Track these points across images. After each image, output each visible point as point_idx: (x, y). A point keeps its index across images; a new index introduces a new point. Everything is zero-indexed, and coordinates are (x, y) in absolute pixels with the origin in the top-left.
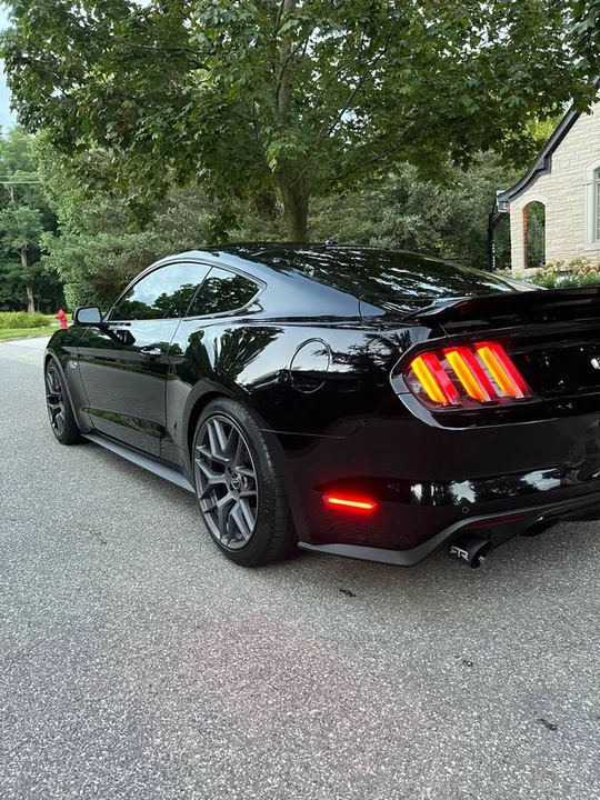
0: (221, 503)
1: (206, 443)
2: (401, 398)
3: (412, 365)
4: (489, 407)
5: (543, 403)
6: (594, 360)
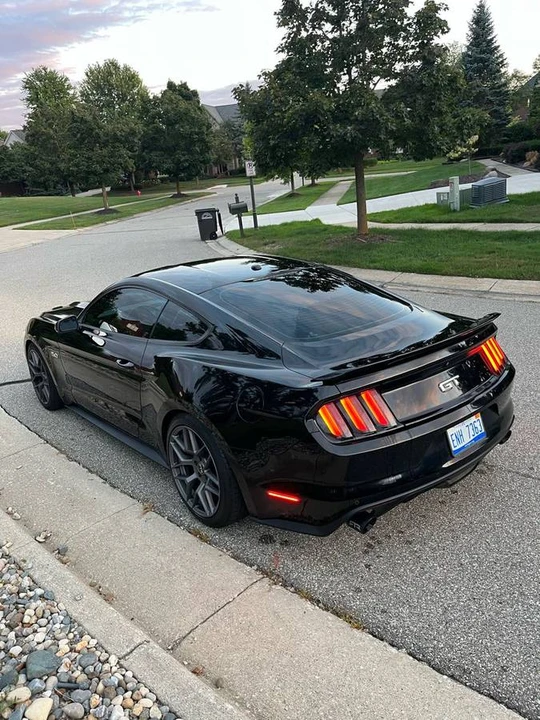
0: (189, 479)
1: (180, 437)
2: (314, 435)
3: (320, 411)
4: (370, 436)
5: (405, 428)
6: (441, 385)
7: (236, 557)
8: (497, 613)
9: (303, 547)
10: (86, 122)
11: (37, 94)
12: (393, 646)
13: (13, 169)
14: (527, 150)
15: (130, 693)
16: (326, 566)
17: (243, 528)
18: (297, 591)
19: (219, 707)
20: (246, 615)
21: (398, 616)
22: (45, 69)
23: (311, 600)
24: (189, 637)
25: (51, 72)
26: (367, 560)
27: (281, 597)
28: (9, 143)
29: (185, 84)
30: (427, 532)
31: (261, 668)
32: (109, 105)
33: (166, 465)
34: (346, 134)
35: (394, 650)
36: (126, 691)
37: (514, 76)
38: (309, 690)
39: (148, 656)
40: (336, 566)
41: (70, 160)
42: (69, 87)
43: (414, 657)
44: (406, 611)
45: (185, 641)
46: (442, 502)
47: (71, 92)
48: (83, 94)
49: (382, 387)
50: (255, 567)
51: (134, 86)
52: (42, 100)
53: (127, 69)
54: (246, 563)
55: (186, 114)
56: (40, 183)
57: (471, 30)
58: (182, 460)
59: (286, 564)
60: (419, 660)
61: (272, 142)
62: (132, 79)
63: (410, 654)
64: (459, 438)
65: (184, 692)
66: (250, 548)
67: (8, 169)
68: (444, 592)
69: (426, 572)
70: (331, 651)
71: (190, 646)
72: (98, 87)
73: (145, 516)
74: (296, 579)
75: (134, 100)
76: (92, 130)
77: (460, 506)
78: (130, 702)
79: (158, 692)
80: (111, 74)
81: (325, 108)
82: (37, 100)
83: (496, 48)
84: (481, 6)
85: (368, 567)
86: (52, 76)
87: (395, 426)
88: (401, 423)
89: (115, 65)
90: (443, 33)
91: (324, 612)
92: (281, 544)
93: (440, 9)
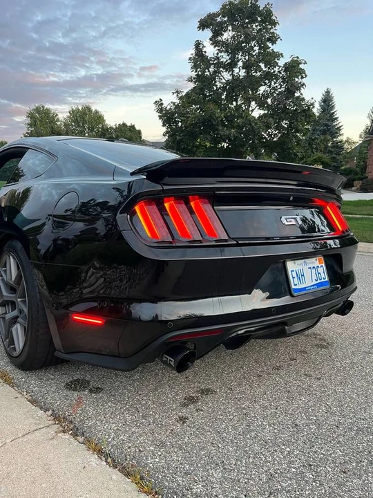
0: (9, 316)
2: (124, 233)
4: (194, 245)
5: (238, 245)
6: (283, 218)
7: (33, 401)
8: (341, 485)
9: (114, 395)
11: (35, 122)
14: (355, 180)
16: (133, 415)
17: (56, 374)
18: (88, 442)
21: (206, 481)
22: (43, 107)
23: (100, 452)
25: (47, 109)
26: (184, 412)
29: (134, 126)
30: (259, 391)
32: (82, 132)
34: (230, 134)
37: (347, 141)
40: (144, 417)
42: (58, 120)
46: (279, 368)
47: (59, 123)
48: (65, 125)
49: (217, 199)
50: (50, 413)
51: (100, 123)
52: (39, 126)
53: (97, 112)
54: (41, 408)
57: (320, 106)
58: (5, 293)
61: (178, 138)
62: (99, 118)
64: (301, 276)
66: (54, 392)
68: (272, 455)
69: (253, 431)
72: (76, 121)
74: (90, 427)
75: (99, 131)
77: (297, 371)
80: (85, 113)
81: (217, 115)
82: (35, 125)
83: (336, 118)
84: (328, 92)
85: (183, 420)
86: (47, 112)
87: (226, 241)
88: (233, 239)
89: (89, 109)
90: (302, 77)
91: (111, 469)
92: (91, 391)
93: (301, 63)
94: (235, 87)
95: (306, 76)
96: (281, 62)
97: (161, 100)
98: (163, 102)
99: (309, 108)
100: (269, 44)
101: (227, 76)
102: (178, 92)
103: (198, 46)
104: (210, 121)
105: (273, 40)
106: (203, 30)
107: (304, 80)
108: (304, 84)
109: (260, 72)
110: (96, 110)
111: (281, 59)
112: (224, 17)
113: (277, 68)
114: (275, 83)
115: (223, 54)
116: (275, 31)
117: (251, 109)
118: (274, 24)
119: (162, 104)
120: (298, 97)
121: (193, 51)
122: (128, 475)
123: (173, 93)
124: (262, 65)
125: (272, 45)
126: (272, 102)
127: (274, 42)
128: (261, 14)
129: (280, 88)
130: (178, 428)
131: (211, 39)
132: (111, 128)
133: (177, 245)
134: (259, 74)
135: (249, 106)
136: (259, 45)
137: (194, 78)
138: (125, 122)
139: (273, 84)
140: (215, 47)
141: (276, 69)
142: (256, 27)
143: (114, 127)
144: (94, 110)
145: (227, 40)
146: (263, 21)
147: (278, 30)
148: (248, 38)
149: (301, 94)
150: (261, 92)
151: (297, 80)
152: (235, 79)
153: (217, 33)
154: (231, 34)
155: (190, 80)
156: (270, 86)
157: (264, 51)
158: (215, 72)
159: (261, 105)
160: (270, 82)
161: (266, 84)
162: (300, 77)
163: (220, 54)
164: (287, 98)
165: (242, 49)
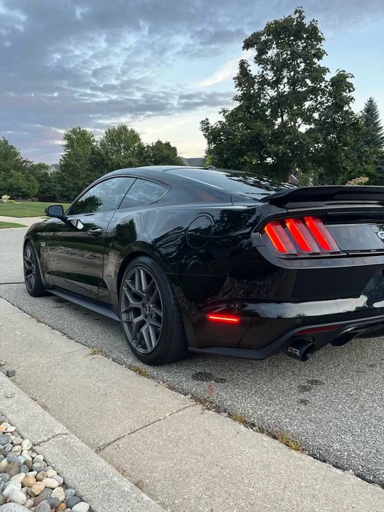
0: (136, 320)
1: (133, 278)
2: (258, 249)
3: (266, 229)
4: (314, 257)
5: (348, 256)
7: (172, 388)
9: (238, 384)
10: (101, 155)
11: (72, 143)
12: (338, 468)
13: (49, 188)
15: (35, 473)
16: (261, 398)
17: (180, 369)
18: (230, 416)
19: (134, 496)
20: (176, 430)
21: (341, 442)
22: (79, 128)
23: (245, 423)
24: (115, 445)
25: (83, 130)
26: (302, 396)
27: (212, 420)
28: (50, 172)
29: (169, 143)
30: (361, 382)
31: (188, 476)
32: (118, 151)
33: (118, 319)
34: (278, 150)
35: (339, 471)
36: (31, 470)
38: (241, 501)
39: (65, 444)
40: (271, 399)
41: (86, 178)
42: (94, 141)
43: (364, 479)
44: (349, 438)
45: (110, 447)
46: (372, 366)
47: (95, 144)
48: (102, 145)
50: (190, 396)
51: (136, 142)
52: (75, 147)
53: (132, 131)
54: (180, 393)
55: (167, 157)
56: (65, 196)
58: (132, 302)
59: (221, 393)
60: (370, 482)
61: (225, 156)
62: (135, 137)
63: (358, 476)
65: (96, 478)
66: (186, 382)
67: (46, 187)
69: (367, 410)
70: (267, 467)
71: (113, 452)
72: (113, 141)
73: (92, 356)
74: (230, 405)
75: (135, 150)
76: (104, 160)
78: (32, 480)
79: (66, 476)
80: (121, 133)
82: (72, 147)
83: (381, 128)
84: (371, 101)
85: (304, 402)
86: (84, 134)
87: (338, 253)
88: (344, 251)
89: (125, 128)
90: (350, 91)
91: (259, 434)
92: (216, 381)
93: (347, 77)
94: (280, 103)
95: (354, 89)
96: (328, 77)
97: (207, 120)
98: (209, 121)
99: (358, 121)
100: (315, 60)
101: (272, 93)
102: (224, 111)
103: (243, 65)
104: (257, 138)
105: (319, 55)
106: (247, 49)
107: (352, 94)
108: (353, 98)
109: (305, 87)
110: (132, 130)
111: (328, 74)
112: (269, 35)
113: (324, 82)
114: (321, 98)
115: (268, 72)
116: (321, 47)
117: (297, 125)
118: (320, 40)
119: (208, 123)
120: (347, 111)
121: (238, 71)
122: (275, 437)
123: (220, 113)
124: (308, 81)
125: (318, 60)
126: (320, 117)
127: (320, 58)
128: (306, 31)
129: (327, 103)
130: (303, 407)
131: (256, 58)
132: (148, 147)
133: (302, 256)
134: (304, 89)
135: (295, 122)
136: (305, 62)
137: (240, 96)
138: (160, 140)
139: (319, 98)
140: (259, 65)
141: (323, 84)
142: (301, 44)
143: (151, 145)
144: (130, 129)
145: (272, 58)
146: (308, 38)
147: (323, 46)
148: (294, 56)
149: (350, 108)
150: (306, 107)
151: (345, 94)
152: (281, 95)
153: (262, 51)
154: (275, 51)
155: (236, 99)
156: (316, 101)
157: (311, 67)
158: (259, 89)
159: (308, 120)
160: (316, 96)
161: (312, 99)
162: (347, 91)
163: (265, 72)
164: (336, 112)
165: (287, 66)
